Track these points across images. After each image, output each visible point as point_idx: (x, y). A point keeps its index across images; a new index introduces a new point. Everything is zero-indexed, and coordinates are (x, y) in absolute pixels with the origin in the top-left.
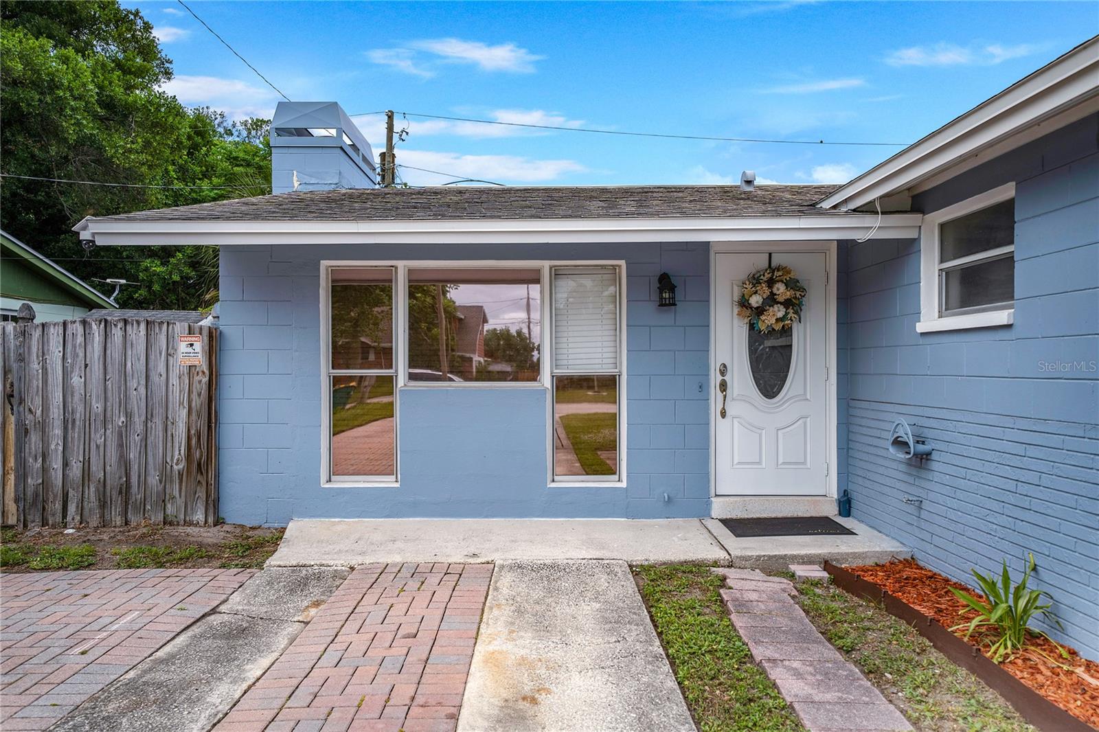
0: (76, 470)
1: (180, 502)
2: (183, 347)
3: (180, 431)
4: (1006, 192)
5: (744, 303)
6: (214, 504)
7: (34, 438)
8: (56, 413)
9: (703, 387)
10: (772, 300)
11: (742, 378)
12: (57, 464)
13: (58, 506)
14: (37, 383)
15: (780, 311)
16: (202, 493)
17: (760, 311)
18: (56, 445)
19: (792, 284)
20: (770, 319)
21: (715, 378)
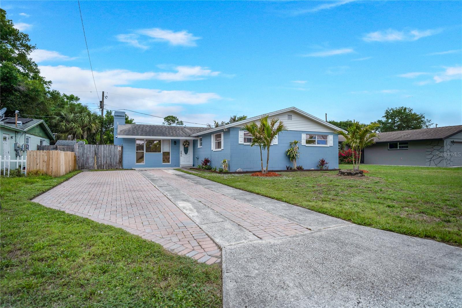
0: (105, 162)
1: (118, 166)
2: (119, 148)
3: (118, 158)
4: (201, 137)
5: (183, 144)
6: (122, 166)
7: (100, 159)
8: (102, 156)
9: (179, 153)
10: (186, 144)
11: (183, 152)
12: (102, 162)
13: (103, 167)
14: (100, 152)
15: (187, 145)
16: (121, 165)
17: (185, 145)
18: (102, 159)
19: (188, 142)
20: (186, 146)
21: (180, 152)
